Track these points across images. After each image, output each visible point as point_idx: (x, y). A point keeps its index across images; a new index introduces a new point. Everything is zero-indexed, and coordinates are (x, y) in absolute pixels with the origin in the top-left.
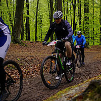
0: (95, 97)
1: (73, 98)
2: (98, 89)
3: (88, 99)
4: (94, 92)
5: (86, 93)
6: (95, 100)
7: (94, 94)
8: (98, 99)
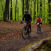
0: (46, 48)
1: (34, 49)
2: (47, 44)
3: (42, 49)
4: (45, 46)
5: (41, 46)
8: (47, 49)
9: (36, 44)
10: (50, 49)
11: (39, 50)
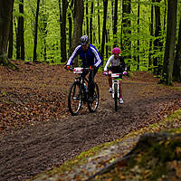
0: (149, 163)
1: (108, 165)
2: (156, 149)
3: (137, 167)
4: (146, 154)
5: (133, 155)
6: (150, 168)
7: (148, 158)
8: (154, 167)
9: (113, 147)
10: (165, 166)
11: (125, 168)
